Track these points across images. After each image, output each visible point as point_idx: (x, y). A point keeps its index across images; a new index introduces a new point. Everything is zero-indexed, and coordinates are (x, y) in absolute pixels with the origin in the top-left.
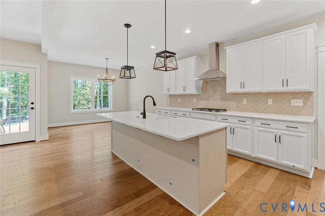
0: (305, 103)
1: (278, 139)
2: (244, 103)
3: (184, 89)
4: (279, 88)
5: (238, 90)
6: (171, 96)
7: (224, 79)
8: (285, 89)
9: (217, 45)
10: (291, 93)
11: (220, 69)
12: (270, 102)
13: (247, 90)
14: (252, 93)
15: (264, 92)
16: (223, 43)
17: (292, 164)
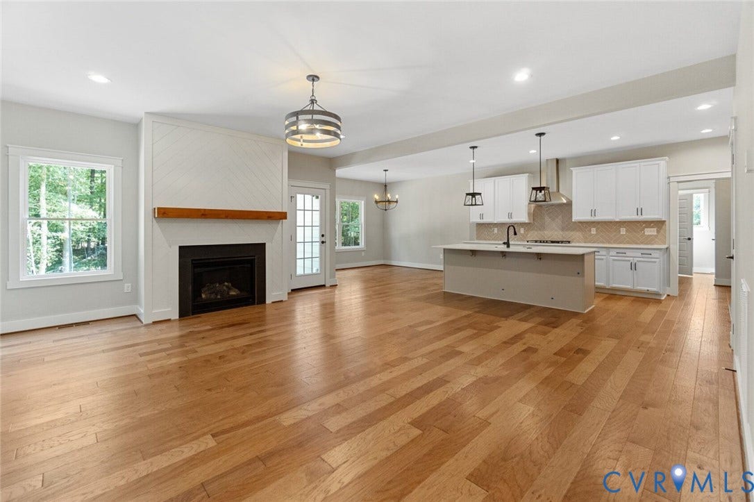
0: (658, 232)
1: (634, 267)
2: (592, 233)
3: (510, 216)
4: (634, 217)
5: (588, 218)
6: (479, 225)
7: (569, 204)
8: (640, 218)
9: (557, 161)
10: (645, 222)
11: (561, 192)
12: (623, 231)
13: (598, 218)
14: (602, 222)
15: (617, 220)
16: (564, 159)
17: (646, 288)
